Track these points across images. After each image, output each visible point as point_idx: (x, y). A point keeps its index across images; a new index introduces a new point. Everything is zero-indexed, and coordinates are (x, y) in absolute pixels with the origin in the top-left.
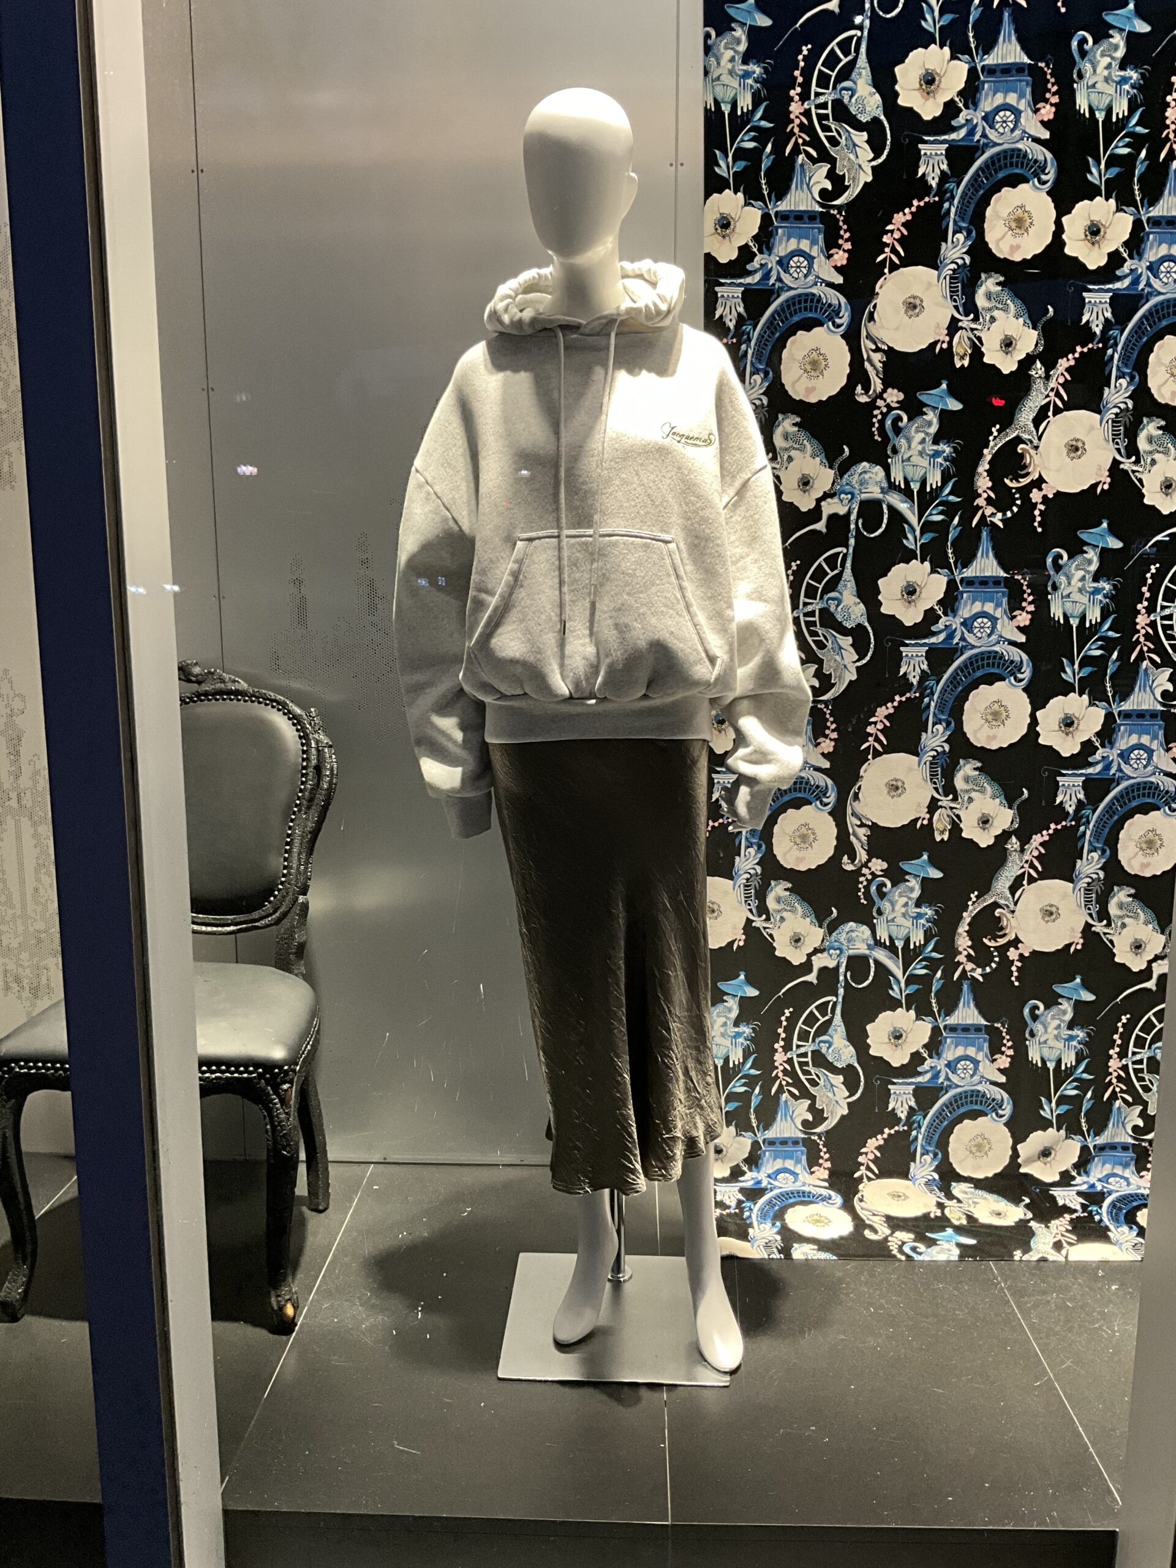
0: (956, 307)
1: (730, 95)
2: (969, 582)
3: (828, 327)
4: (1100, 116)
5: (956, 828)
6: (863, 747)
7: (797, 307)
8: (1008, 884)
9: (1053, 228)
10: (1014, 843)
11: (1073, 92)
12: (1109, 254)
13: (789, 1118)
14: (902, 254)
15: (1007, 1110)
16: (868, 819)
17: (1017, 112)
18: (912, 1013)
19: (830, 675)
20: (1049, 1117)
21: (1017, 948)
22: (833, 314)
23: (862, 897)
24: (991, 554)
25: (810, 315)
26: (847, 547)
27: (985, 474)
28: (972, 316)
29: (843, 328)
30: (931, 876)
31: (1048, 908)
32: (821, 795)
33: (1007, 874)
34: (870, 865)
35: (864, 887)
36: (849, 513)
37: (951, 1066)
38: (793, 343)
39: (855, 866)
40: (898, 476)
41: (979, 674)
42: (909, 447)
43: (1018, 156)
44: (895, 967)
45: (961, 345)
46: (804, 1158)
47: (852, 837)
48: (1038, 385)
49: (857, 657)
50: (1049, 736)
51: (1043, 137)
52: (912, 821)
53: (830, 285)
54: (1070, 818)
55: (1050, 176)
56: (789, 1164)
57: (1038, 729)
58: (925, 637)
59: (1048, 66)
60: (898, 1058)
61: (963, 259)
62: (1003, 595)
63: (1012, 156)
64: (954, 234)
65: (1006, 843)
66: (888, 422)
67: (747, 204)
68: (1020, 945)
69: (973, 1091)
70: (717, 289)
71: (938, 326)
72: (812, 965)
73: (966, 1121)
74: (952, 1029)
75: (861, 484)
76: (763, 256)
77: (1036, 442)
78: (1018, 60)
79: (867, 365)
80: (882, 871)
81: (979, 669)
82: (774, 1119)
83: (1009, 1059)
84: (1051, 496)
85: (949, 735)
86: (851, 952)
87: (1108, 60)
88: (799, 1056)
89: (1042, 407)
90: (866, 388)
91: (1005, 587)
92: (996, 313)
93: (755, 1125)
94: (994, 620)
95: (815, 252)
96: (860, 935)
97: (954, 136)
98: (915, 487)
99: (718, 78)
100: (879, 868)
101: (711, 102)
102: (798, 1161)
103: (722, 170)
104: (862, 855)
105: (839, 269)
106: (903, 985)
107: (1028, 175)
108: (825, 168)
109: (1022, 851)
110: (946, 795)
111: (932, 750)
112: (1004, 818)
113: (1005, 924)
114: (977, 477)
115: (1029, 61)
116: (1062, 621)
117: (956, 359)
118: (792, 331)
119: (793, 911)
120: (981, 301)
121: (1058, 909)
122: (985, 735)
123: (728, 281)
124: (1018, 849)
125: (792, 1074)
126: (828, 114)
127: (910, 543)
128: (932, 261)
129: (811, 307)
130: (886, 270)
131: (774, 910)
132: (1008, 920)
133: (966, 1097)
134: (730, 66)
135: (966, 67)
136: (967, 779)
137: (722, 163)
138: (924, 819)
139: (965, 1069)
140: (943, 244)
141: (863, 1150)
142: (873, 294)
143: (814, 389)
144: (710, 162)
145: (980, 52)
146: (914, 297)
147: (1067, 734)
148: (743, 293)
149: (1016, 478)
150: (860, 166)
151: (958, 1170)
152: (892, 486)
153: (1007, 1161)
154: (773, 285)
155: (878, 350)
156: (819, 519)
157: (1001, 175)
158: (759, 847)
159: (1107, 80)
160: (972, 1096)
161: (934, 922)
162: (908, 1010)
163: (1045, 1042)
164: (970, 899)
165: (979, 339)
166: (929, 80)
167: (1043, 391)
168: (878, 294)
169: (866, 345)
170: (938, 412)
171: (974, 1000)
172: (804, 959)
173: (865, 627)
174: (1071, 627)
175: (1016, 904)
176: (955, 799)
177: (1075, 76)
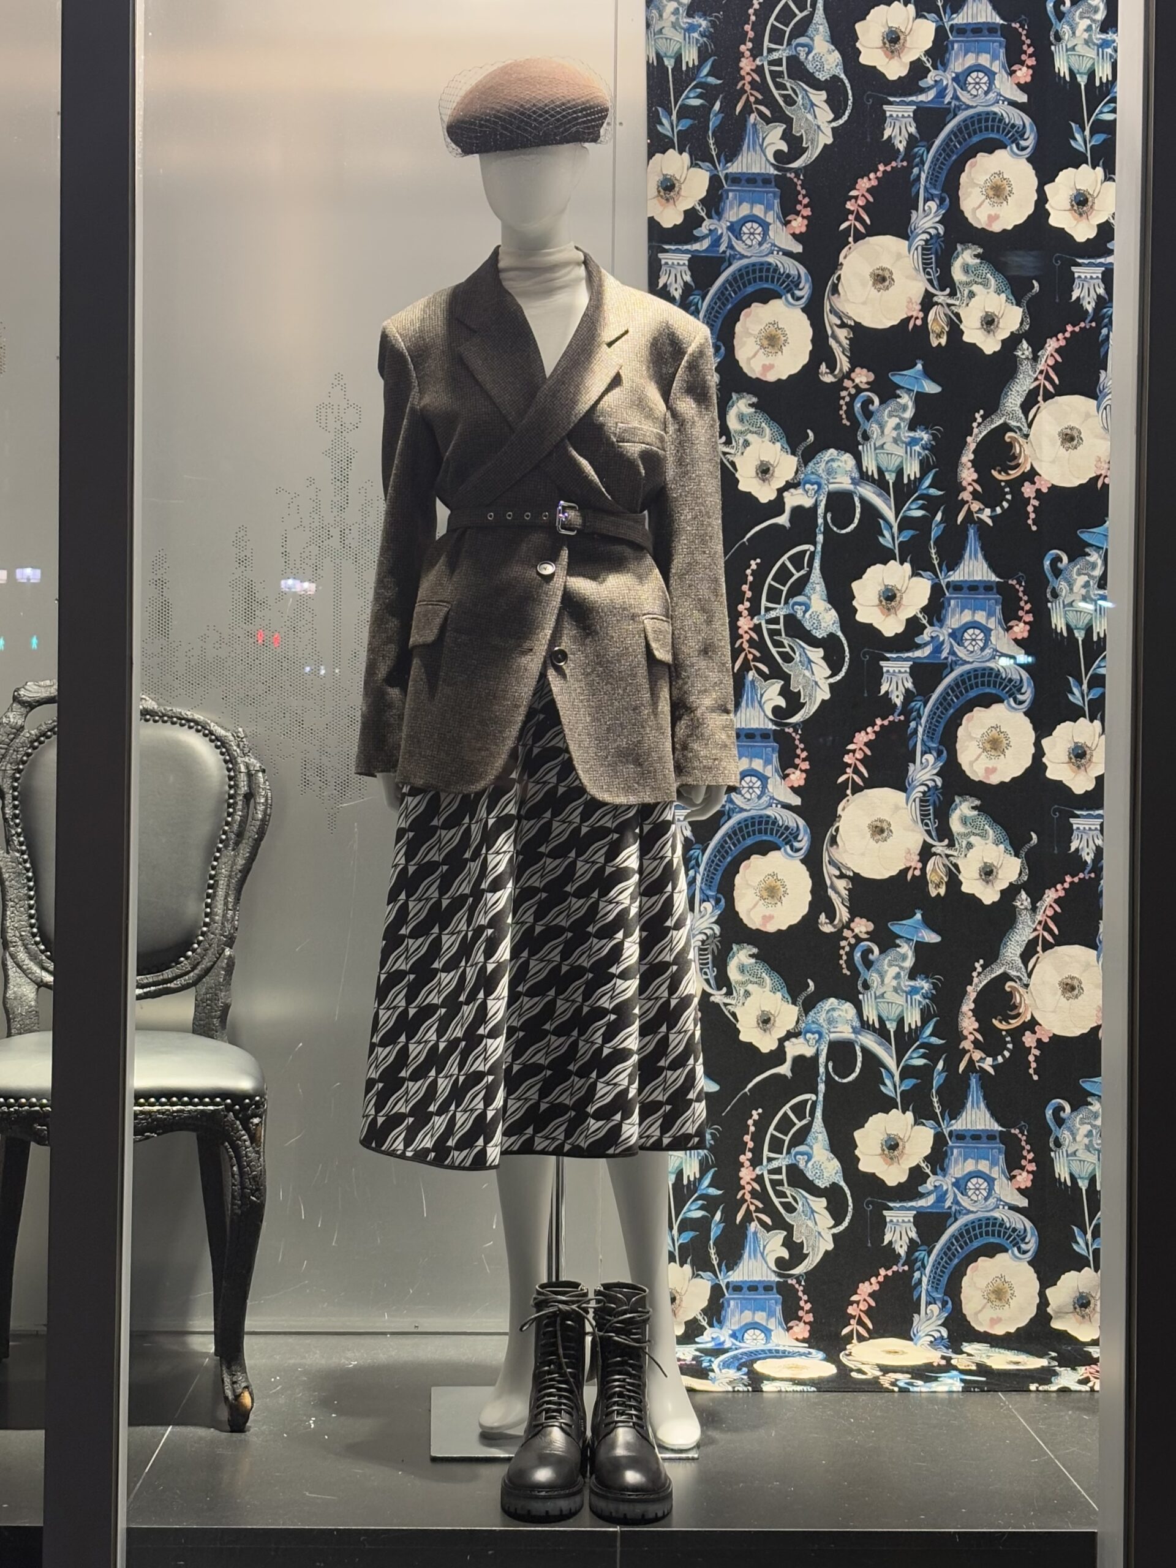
0: (930, 281)
1: (673, 49)
2: (957, 587)
3: (786, 299)
4: (1082, 80)
5: (953, 880)
6: (840, 780)
7: (751, 276)
8: (1019, 950)
9: (1035, 197)
10: (1023, 900)
11: (1051, 55)
12: (1099, 226)
13: (759, 1255)
14: (868, 222)
15: (1031, 1244)
16: (849, 869)
17: (991, 75)
18: (910, 1115)
19: (799, 692)
20: (1085, 1253)
21: (1034, 1032)
22: (792, 285)
23: (844, 966)
24: (980, 556)
25: (766, 286)
26: (814, 544)
27: (970, 464)
28: (948, 291)
29: (803, 300)
30: (927, 940)
31: (1069, 981)
32: (791, 837)
33: (1017, 938)
34: (852, 925)
35: (847, 953)
36: (815, 506)
37: (960, 1185)
38: (748, 316)
39: (834, 926)
40: (870, 465)
41: (972, 694)
42: (883, 432)
43: (993, 120)
44: (887, 1057)
45: (937, 320)
46: (779, 1309)
47: (830, 891)
48: (1025, 367)
49: (829, 672)
50: (1058, 769)
51: (1020, 101)
52: (901, 871)
53: (788, 254)
54: (1088, 869)
55: (1030, 140)
56: (760, 1317)
57: (1044, 760)
58: (908, 651)
59: (1022, 26)
60: (894, 1175)
61: (936, 229)
62: (997, 603)
63: (987, 120)
64: (925, 202)
65: (1014, 900)
66: (858, 405)
67: (693, 165)
68: (1037, 1028)
69: (988, 1219)
70: (660, 256)
71: (910, 301)
72: (785, 1053)
73: (981, 1259)
74: (960, 1136)
75: (829, 474)
76: (711, 221)
77: (1025, 429)
78: (989, 20)
79: (832, 342)
80: (867, 933)
81: (972, 688)
82: (740, 1257)
83: (1031, 1177)
84: (1045, 490)
85: (941, 767)
86: (833, 1036)
87: (1088, 22)
88: (771, 1172)
89: (1030, 391)
90: (832, 367)
91: (998, 593)
92: (975, 288)
93: (715, 1263)
94: (987, 631)
95: (770, 218)
96: (843, 1014)
97: (922, 98)
98: (890, 478)
99: (660, 31)
100: (864, 930)
101: (653, 56)
102: (771, 1314)
103: (666, 128)
104: (843, 913)
105: (796, 237)
106: (897, 1078)
107: (1006, 140)
108: (779, 129)
109: (1034, 909)
110: (941, 840)
111: (922, 784)
112: (1011, 869)
113: (1018, 1000)
114: (960, 468)
115: (1002, 22)
116: (1065, 634)
117: (932, 337)
118: (746, 303)
119: (761, 983)
120: (957, 274)
121: (1080, 983)
122: (984, 767)
123: (673, 247)
124: (1029, 907)
125: (761, 1195)
126: (782, 72)
127: (886, 540)
128: (902, 230)
129: (767, 277)
130: (851, 239)
131: (736, 982)
132: (1021, 996)
133: (980, 1227)
134: (673, 18)
135: (934, 26)
136: (964, 821)
137: (665, 121)
138: (915, 869)
139: (978, 1189)
140: (914, 212)
141: (854, 1298)
142: (836, 265)
143: (771, 367)
144: (653, 120)
145: (948, 11)
146: (883, 269)
147: (1079, 767)
148: (690, 260)
149: (1005, 470)
150: (819, 127)
151: (973, 1324)
152: (864, 477)
153: (1033, 1312)
154: (724, 252)
155: (843, 325)
156: (782, 512)
157: (975, 139)
158: (718, 901)
159: (1087, 42)
160: (987, 1225)
161: (933, 998)
162: (904, 1112)
163: (1074, 1154)
164: (975, 969)
165: (958, 315)
166: (893, 40)
167: (1031, 373)
168: (842, 264)
169: (830, 320)
170: (913, 395)
171: (985, 1098)
172: (774, 1046)
173: (838, 637)
174: (1077, 640)
175: (1029, 975)
176: (951, 845)
177: (1052, 38)
